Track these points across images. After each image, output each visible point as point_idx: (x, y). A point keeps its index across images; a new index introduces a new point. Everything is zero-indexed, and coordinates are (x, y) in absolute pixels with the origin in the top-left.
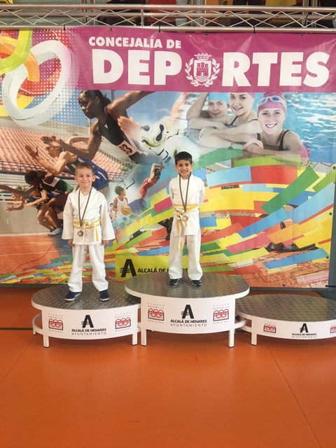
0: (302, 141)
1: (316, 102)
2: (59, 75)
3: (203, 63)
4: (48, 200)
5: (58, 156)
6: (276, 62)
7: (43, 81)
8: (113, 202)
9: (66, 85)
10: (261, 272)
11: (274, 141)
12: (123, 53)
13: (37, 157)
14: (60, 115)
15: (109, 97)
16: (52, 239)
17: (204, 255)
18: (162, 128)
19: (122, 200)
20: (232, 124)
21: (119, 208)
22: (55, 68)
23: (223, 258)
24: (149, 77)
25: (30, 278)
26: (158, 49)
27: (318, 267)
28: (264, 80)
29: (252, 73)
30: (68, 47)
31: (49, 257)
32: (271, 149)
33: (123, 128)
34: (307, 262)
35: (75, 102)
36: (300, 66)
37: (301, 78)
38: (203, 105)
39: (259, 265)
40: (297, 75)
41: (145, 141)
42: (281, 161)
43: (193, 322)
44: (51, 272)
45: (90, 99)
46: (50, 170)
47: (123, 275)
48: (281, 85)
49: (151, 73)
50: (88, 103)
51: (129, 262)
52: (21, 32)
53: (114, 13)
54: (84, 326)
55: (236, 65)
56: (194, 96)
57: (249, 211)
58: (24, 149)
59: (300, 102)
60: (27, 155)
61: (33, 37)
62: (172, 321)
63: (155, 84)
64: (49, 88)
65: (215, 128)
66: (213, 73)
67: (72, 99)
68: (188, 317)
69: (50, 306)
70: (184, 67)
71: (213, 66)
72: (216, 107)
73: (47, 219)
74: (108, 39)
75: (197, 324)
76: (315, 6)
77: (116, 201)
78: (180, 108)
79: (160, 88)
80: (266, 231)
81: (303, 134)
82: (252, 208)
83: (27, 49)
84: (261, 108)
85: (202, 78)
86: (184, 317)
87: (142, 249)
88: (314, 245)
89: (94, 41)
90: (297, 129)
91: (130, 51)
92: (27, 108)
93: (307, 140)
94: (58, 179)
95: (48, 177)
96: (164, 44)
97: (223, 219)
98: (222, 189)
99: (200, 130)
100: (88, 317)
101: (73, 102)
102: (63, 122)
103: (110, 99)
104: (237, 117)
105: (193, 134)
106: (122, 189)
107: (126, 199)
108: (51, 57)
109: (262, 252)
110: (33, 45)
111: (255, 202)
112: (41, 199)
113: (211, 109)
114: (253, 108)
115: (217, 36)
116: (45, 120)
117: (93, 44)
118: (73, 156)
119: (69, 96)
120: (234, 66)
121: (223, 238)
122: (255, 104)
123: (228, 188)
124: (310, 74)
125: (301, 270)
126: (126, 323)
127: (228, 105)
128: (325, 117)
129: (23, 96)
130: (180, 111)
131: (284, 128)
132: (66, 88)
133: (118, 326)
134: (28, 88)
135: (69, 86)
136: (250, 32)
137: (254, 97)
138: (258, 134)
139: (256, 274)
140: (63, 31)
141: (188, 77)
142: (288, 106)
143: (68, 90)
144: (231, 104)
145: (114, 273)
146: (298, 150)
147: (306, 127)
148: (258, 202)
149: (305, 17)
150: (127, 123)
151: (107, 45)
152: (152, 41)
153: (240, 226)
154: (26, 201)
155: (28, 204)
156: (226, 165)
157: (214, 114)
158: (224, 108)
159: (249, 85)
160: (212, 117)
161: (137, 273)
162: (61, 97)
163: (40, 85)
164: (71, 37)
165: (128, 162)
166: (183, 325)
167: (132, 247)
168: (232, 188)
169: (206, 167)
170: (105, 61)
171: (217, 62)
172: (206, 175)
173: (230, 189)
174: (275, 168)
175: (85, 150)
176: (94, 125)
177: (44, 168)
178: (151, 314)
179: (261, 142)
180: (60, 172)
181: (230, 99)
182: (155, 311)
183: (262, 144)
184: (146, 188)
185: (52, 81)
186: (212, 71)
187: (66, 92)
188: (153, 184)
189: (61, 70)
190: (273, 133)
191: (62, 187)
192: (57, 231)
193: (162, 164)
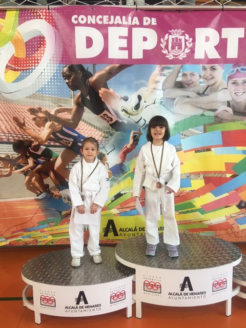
2: (44, 51)
3: (177, 38)
4: (34, 167)
5: (44, 126)
7: (29, 57)
9: (50, 60)
10: (233, 228)
11: (242, 108)
12: (103, 28)
13: (24, 128)
14: (45, 88)
15: (91, 70)
16: (39, 203)
17: (180, 213)
18: (140, 98)
20: (203, 93)
22: (41, 44)
23: (198, 216)
24: (127, 52)
25: (18, 241)
26: (136, 26)
28: (232, 52)
29: (222, 46)
30: (52, 25)
31: (36, 220)
32: (240, 115)
33: (104, 99)
35: (60, 76)
38: (177, 76)
39: (232, 221)
41: (124, 110)
43: (192, 294)
44: (38, 234)
45: (73, 73)
46: (36, 139)
47: (106, 235)
49: (129, 48)
50: (71, 77)
51: (111, 222)
52: (8, 13)
54: (78, 303)
55: (207, 39)
56: (169, 68)
57: (221, 172)
58: (12, 120)
60: (14, 125)
61: (19, 17)
62: (170, 294)
63: (133, 58)
64: (35, 63)
65: (188, 97)
66: (186, 46)
67: (57, 73)
68: (187, 290)
69: (41, 281)
70: (159, 42)
71: (186, 41)
72: (189, 77)
73: (34, 184)
74: (89, 17)
75: (196, 296)
78: (157, 80)
79: (138, 61)
80: (237, 190)
82: (224, 169)
83: (14, 28)
84: (230, 78)
85: (176, 51)
86: (182, 290)
87: (123, 210)
89: (76, 19)
91: (109, 28)
92: (15, 81)
94: (44, 148)
95: (36, 146)
96: (141, 21)
97: (197, 180)
98: (196, 152)
99: (175, 99)
100: (82, 293)
101: (57, 76)
102: (48, 94)
103: (92, 72)
104: (208, 86)
105: (169, 102)
106: (104, 155)
107: (108, 164)
108: (37, 35)
109: (234, 210)
110: (20, 24)
111: (225, 163)
112: (28, 166)
113: (184, 80)
114: (223, 78)
115: (189, 14)
116: (32, 93)
117: (76, 22)
118: (58, 126)
119: (54, 70)
120: (205, 41)
121: (197, 198)
122: (224, 74)
123: (201, 151)
126: (120, 297)
127: (200, 76)
129: (10, 71)
130: (157, 82)
132: (51, 63)
133: (113, 301)
134: (15, 64)
135: (53, 61)
136: (219, 10)
137: (224, 68)
138: (228, 102)
139: (229, 230)
140: (47, 11)
141: (163, 51)
143: (52, 65)
148: (229, 163)
150: (108, 95)
151: (89, 22)
152: (130, 18)
153: (213, 186)
154: (14, 168)
155: (16, 171)
156: (199, 131)
157: (187, 84)
158: (196, 79)
159: (219, 57)
160: (185, 87)
161: (119, 233)
162: (46, 71)
163: (26, 60)
164: (55, 16)
165: (109, 130)
166: (182, 298)
167: (113, 208)
168: (204, 151)
169: (181, 133)
170: (87, 37)
171: (190, 37)
172: (181, 140)
173: (203, 153)
174: (244, 132)
175: (69, 120)
176: (77, 97)
177: (31, 137)
178: (147, 286)
179: (231, 109)
180: (46, 141)
181: (202, 70)
182: (151, 283)
183: (232, 111)
184: (125, 153)
185: (38, 56)
186: (185, 44)
187: (51, 67)
188: (132, 150)
189: (46, 46)
190: (242, 101)
191: (47, 154)
192: (43, 195)
193: (140, 131)
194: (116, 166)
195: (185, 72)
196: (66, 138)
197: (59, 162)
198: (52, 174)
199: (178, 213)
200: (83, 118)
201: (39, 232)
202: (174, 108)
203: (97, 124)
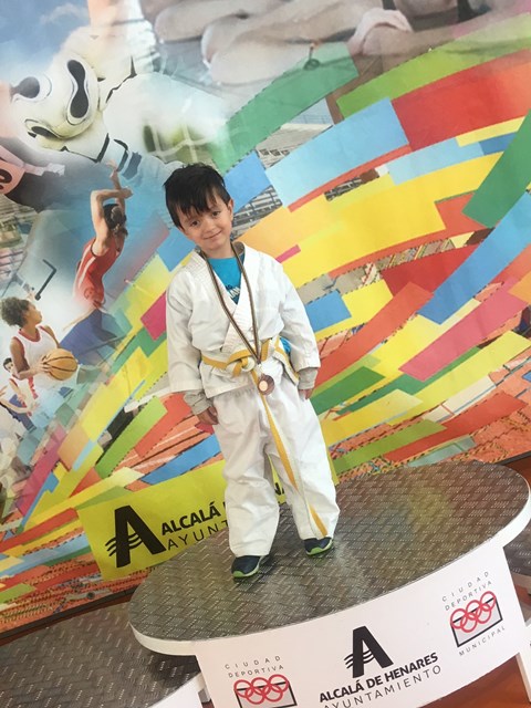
8: (10, 356)
10: (524, 404)
17: (342, 413)
18: (76, 70)
19: (37, 339)
21: (35, 365)
23: (400, 404)
32: (435, 26)
39: (513, 386)
41: (37, 131)
42: (477, 51)
43: (394, 675)
47: (123, 559)
51: (125, 516)
57: (431, 238)
62: (323, 698)
65: (243, 16)
68: (372, 668)
75: (410, 676)
77: (18, 349)
80: (502, 278)
82: (439, 226)
86: (358, 672)
87: (151, 462)
97: (362, 290)
98: (329, 198)
99: (199, 38)
106: (25, 305)
107: (48, 330)
109: (510, 345)
111: (436, 203)
121: (381, 347)
123: (346, 189)
139: (514, 416)
145: (95, 563)
148: (449, 200)
156: (315, 122)
161: (163, 540)
165: (11, 216)
166: (365, 698)
167: (117, 468)
168: (355, 185)
169: (260, 146)
172: (267, 172)
173: (354, 192)
174: (465, 78)
178: (247, 697)
179: (398, 13)
182: (256, 684)
183: (403, 18)
184: (96, 274)
188: (115, 257)
193: (119, 187)
194: (80, 328)
199: (335, 415)
202: (206, 69)
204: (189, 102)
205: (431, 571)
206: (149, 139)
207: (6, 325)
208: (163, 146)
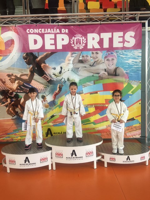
0: (125, 71)
1: (130, 54)
2: (14, 46)
3: (78, 39)
4: (11, 103)
5: (15, 83)
6: (111, 37)
10: (110, 131)
11: (112, 72)
12: (42, 36)
13: (5, 84)
14: (15, 64)
15: (37, 55)
16: (13, 120)
17: (84, 125)
18: (61, 68)
19: (45, 101)
20: (93, 65)
22: (12, 43)
23: (92, 126)
24: (54, 46)
25: (4, 139)
26: (58, 33)
27: (136, 128)
28: (106, 45)
29: (101, 42)
30: (18, 34)
31: (12, 129)
33: (44, 69)
34: (131, 126)
36: (122, 38)
37: (123, 43)
38: (80, 57)
40: (121, 42)
41: (54, 74)
42: (116, 81)
43: (76, 158)
44: (13, 136)
46: (11, 89)
47: (47, 136)
48: (114, 47)
49: (55, 44)
50: (27, 58)
53: (37, 18)
54: (25, 162)
55: (93, 39)
56: (75, 53)
57: (103, 104)
59: (123, 54)
61: (1, 30)
62: (66, 158)
63: (57, 49)
64: (9, 52)
65: (86, 67)
66: (83, 43)
67: (20, 57)
68: (74, 156)
69: (10, 153)
70: (70, 41)
71: (83, 40)
73: (11, 111)
74: (35, 30)
75: (78, 159)
76: (128, 11)
79: (60, 50)
81: (125, 68)
82: (105, 102)
84: (105, 57)
85: (78, 45)
86: (72, 156)
87: (55, 123)
88: (133, 118)
89: (29, 31)
90: (122, 66)
91: (45, 35)
93: (127, 71)
94: (15, 93)
95: (11, 93)
96: (61, 31)
97: (91, 108)
98: (90, 94)
99: (79, 68)
100: (27, 158)
101: (20, 58)
102: (16, 67)
103: (37, 56)
104: (95, 62)
105: (75, 70)
106: (45, 96)
107: (47, 101)
108: (10, 39)
110: (2, 33)
111: (105, 99)
112: (8, 103)
113: (83, 59)
114: (102, 58)
115: (84, 27)
117: (29, 32)
118: (21, 82)
119: (19, 55)
120: (92, 40)
121: (92, 117)
122: (103, 56)
123: (93, 94)
124: (127, 41)
125: (128, 130)
126: (45, 160)
127: (91, 57)
128: (135, 60)
130: (69, 60)
131: (116, 66)
133: (41, 162)
135: (18, 51)
136: (99, 24)
137: (102, 53)
139: (108, 133)
140: (15, 27)
141: (72, 45)
142: (117, 56)
143: (18, 53)
144: (92, 56)
146: (123, 75)
147: (126, 65)
148: (107, 99)
149: (123, 16)
150: (46, 67)
151: (35, 32)
152: (55, 30)
153: (99, 111)
154: (1, 104)
155: (1, 105)
156: (91, 83)
157: (84, 61)
158: (89, 58)
159: (100, 48)
160: (84, 62)
161: (53, 135)
164: (19, 29)
165: (47, 84)
166: (72, 160)
167: (50, 122)
169: (83, 85)
170: (34, 39)
171: (85, 38)
172: (83, 88)
173: (94, 94)
174: (114, 84)
175: (27, 79)
176: (30, 68)
177: (8, 88)
178: (57, 155)
179: (106, 73)
180: (16, 90)
181: (91, 54)
182: (58, 153)
184: (55, 95)
185: (11, 49)
186: (83, 42)
187: (17, 54)
188: (59, 93)
189: (15, 44)
190: (111, 68)
191: (17, 96)
192: (15, 117)
193: (62, 84)
194: (51, 102)
195: (83, 55)
196: (25, 88)
197: (22, 100)
198: (19, 106)
200: (34, 78)
201: (14, 135)
203: (41, 81)
204: (75, 76)
205: (85, 145)
206: (68, 79)
207: (41, 98)
208: (70, 81)
